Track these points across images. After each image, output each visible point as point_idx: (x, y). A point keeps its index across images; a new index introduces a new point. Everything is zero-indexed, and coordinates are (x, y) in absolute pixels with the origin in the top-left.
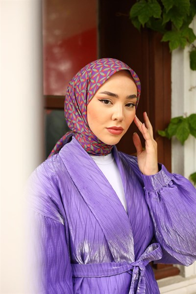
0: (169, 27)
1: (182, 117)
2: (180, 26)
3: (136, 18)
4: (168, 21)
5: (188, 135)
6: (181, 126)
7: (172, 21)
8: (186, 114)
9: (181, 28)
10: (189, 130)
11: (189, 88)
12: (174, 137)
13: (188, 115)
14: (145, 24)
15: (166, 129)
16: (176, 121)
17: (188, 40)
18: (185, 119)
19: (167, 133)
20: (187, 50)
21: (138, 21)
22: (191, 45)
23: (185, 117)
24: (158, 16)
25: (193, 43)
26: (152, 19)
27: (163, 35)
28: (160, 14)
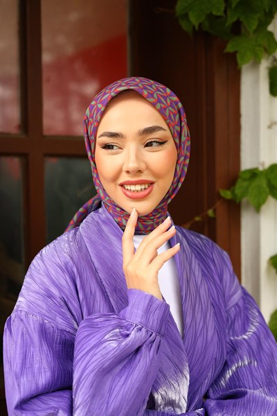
0: (237, 29)
1: (257, 169)
2: (254, 27)
3: (186, 16)
4: (234, 20)
5: (267, 197)
6: (256, 182)
7: (241, 19)
8: (263, 164)
9: (255, 31)
10: (267, 190)
11: (268, 123)
12: (244, 200)
13: (267, 165)
14: (200, 25)
15: (232, 188)
16: (248, 176)
17: (266, 50)
18: (261, 172)
19: (233, 192)
20: (264, 65)
21: (188, 20)
22: (271, 58)
23: (261, 169)
24: (220, 13)
25: (274, 54)
26: (210, 17)
27: (227, 42)
28: (222, 8)
